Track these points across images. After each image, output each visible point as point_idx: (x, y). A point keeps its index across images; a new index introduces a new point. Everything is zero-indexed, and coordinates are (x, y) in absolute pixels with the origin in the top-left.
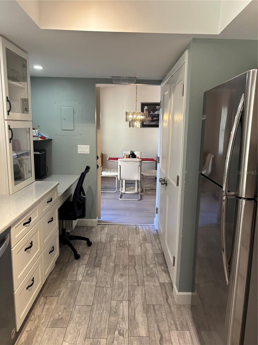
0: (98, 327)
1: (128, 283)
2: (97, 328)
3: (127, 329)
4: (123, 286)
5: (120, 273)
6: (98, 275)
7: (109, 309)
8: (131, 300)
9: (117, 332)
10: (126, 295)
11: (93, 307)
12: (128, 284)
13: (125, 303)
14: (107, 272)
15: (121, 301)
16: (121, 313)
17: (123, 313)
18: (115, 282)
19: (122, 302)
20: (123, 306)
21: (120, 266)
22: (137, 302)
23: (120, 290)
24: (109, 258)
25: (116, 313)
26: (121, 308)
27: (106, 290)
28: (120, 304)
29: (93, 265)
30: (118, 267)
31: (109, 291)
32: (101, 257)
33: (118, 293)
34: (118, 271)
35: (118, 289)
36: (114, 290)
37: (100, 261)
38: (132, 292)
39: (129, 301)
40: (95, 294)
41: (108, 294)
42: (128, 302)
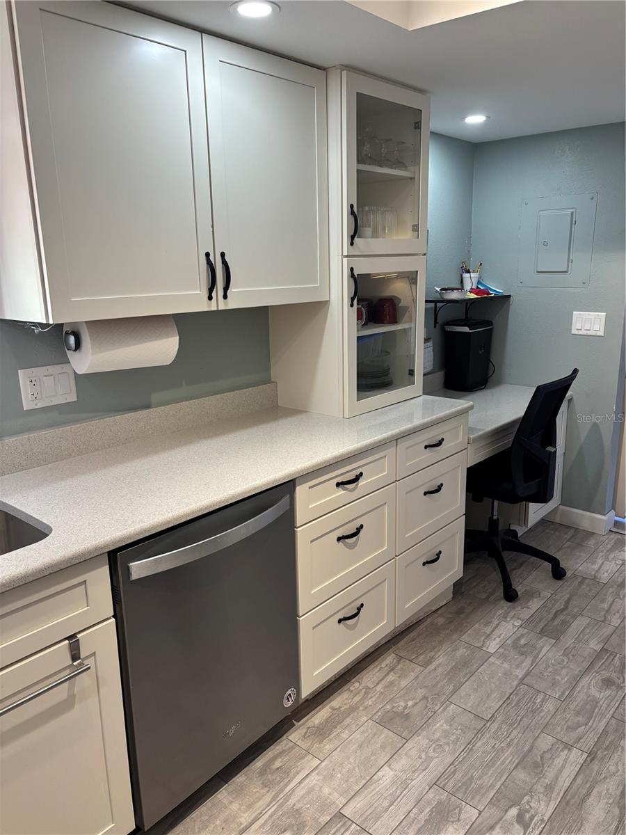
0: (476, 775)
1: (614, 709)
2: (472, 777)
3: (546, 819)
4: (593, 712)
5: (605, 674)
6: (540, 657)
7: (526, 748)
8: (600, 755)
9: (514, 812)
10: (590, 741)
11: (488, 725)
12: (611, 712)
13: (576, 757)
14: (569, 658)
15: (568, 747)
16: (550, 774)
17: (557, 777)
18: (579, 692)
19: (570, 749)
20: (566, 760)
21: (615, 656)
22: (612, 769)
23: (580, 719)
24: (596, 627)
25: (538, 767)
26: (559, 761)
27: (543, 701)
28: (562, 751)
29: (543, 628)
30: (608, 657)
31: (549, 707)
32: (575, 617)
33: (569, 723)
34: (603, 667)
35: (578, 714)
36: (564, 711)
37: (566, 624)
38: (611, 738)
39: (592, 756)
40: (508, 698)
41: (542, 714)
42: (585, 755)
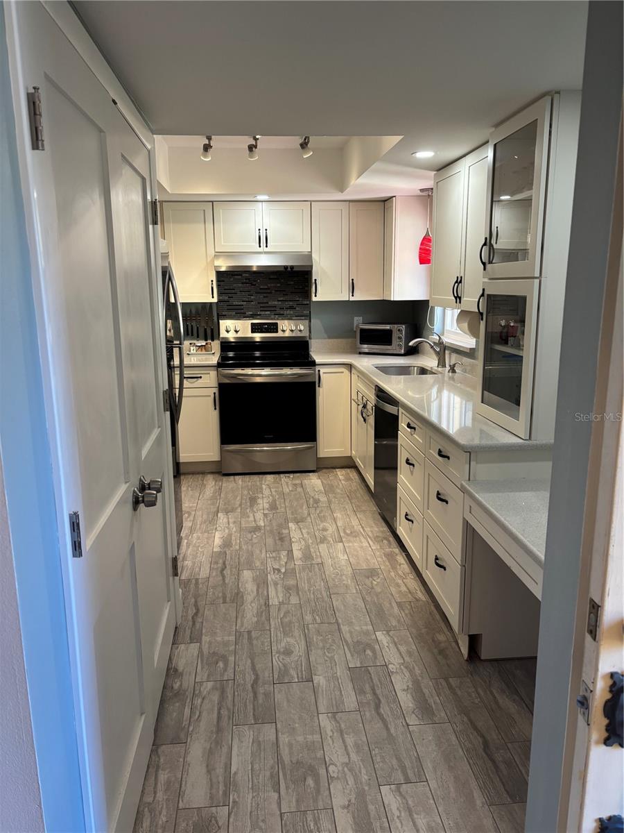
0: (310, 574)
1: (272, 635)
3: (269, 575)
4: (283, 628)
5: (294, 658)
6: (346, 647)
7: (300, 593)
8: (264, 607)
10: (273, 612)
11: (328, 593)
12: (272, 632)
13: (274, 601)
14: (327, 657)
17: (276, 589)
18: (300, 635)
19: (280, 602)
20: (278, 597)
21: (298, 677)
22: (253, 605)
23: (286, 620)
25: (288, 589)
26: (281, 595)
27: (315, 619)
28: (283, 600)
30: (302, 674)
31: (308, 618)
33: (290, 615)
34: (299, 663)
35: (290, 622)
36: (298, 619)
37: (360, 691)
38: (263, 618)
39: (267, 605)
40: (334, 611)
41: (308, 612)
42: (271, 604)
